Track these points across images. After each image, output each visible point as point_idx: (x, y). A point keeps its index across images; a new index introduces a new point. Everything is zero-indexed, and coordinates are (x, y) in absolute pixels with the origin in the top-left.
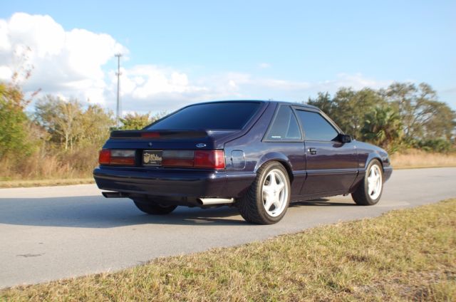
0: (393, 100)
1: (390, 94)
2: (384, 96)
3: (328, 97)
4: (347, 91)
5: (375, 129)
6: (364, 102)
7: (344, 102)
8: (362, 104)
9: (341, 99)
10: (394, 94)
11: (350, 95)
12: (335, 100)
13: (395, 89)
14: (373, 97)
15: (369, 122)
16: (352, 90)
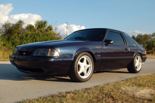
0: (153, 38)
1: (152, 36)
2: (151, 36)
3: (135, 36)
4: (140, 35)
5: (151, 47)
6: (146, 38)
7: (139, 38)
8: (145, 39)
9: (139, 37)
10: (154, 36)
11: (141, 36)
12: (137, 38)
13: (154, 34)
14: (148, 37)
15: (149, 44)
16: (142, 35)
